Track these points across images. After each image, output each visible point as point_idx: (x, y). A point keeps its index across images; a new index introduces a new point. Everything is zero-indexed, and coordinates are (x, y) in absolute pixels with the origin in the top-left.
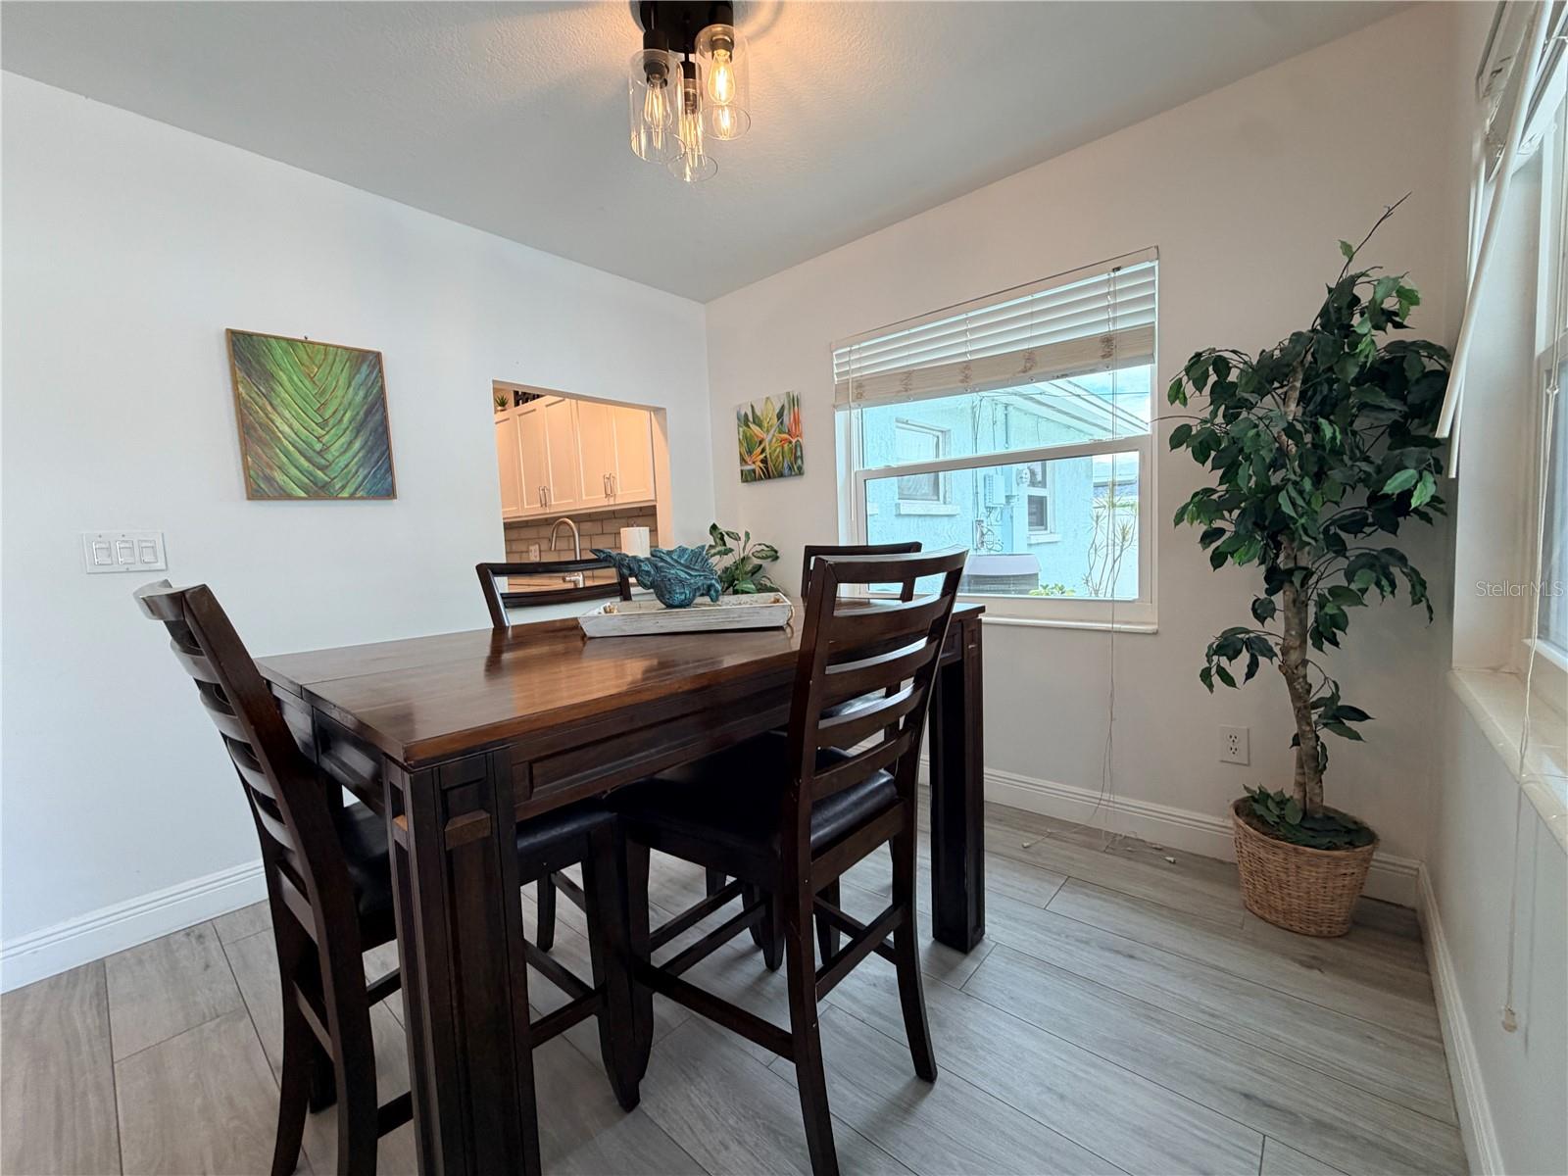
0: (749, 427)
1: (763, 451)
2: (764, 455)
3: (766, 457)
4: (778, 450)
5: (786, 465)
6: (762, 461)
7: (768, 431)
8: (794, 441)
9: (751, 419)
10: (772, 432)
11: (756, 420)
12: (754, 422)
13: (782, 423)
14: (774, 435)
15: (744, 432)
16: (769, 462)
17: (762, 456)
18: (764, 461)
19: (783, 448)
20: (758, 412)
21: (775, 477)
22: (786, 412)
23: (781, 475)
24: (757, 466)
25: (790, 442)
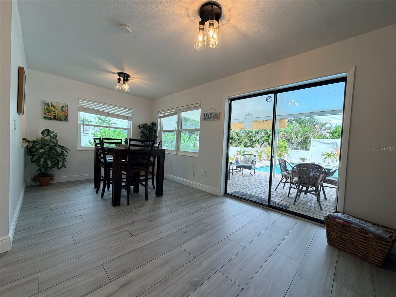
0: (49, 106)
1: (54, 114)
2: (55, 114)
3: (55, 115)
4: (60, 115)
5: (63, 118)
6: (54, 116)
7: (57, 110)
8: (66, 114)
9: (50, 105)
10: (59, 110)
11: (52, 106)
12: (51, 106)
13: (63, 109)
14: (59, 111)
15: (46, 107)
16: (57, 116)
17: (54, 115)
18: (55, 116)
19: (62, 115)
20: (53, 104)
21: (58, 120)
22: (64, 107)
23: (61, 120)
24: (52, 117)
25: (65, 114)
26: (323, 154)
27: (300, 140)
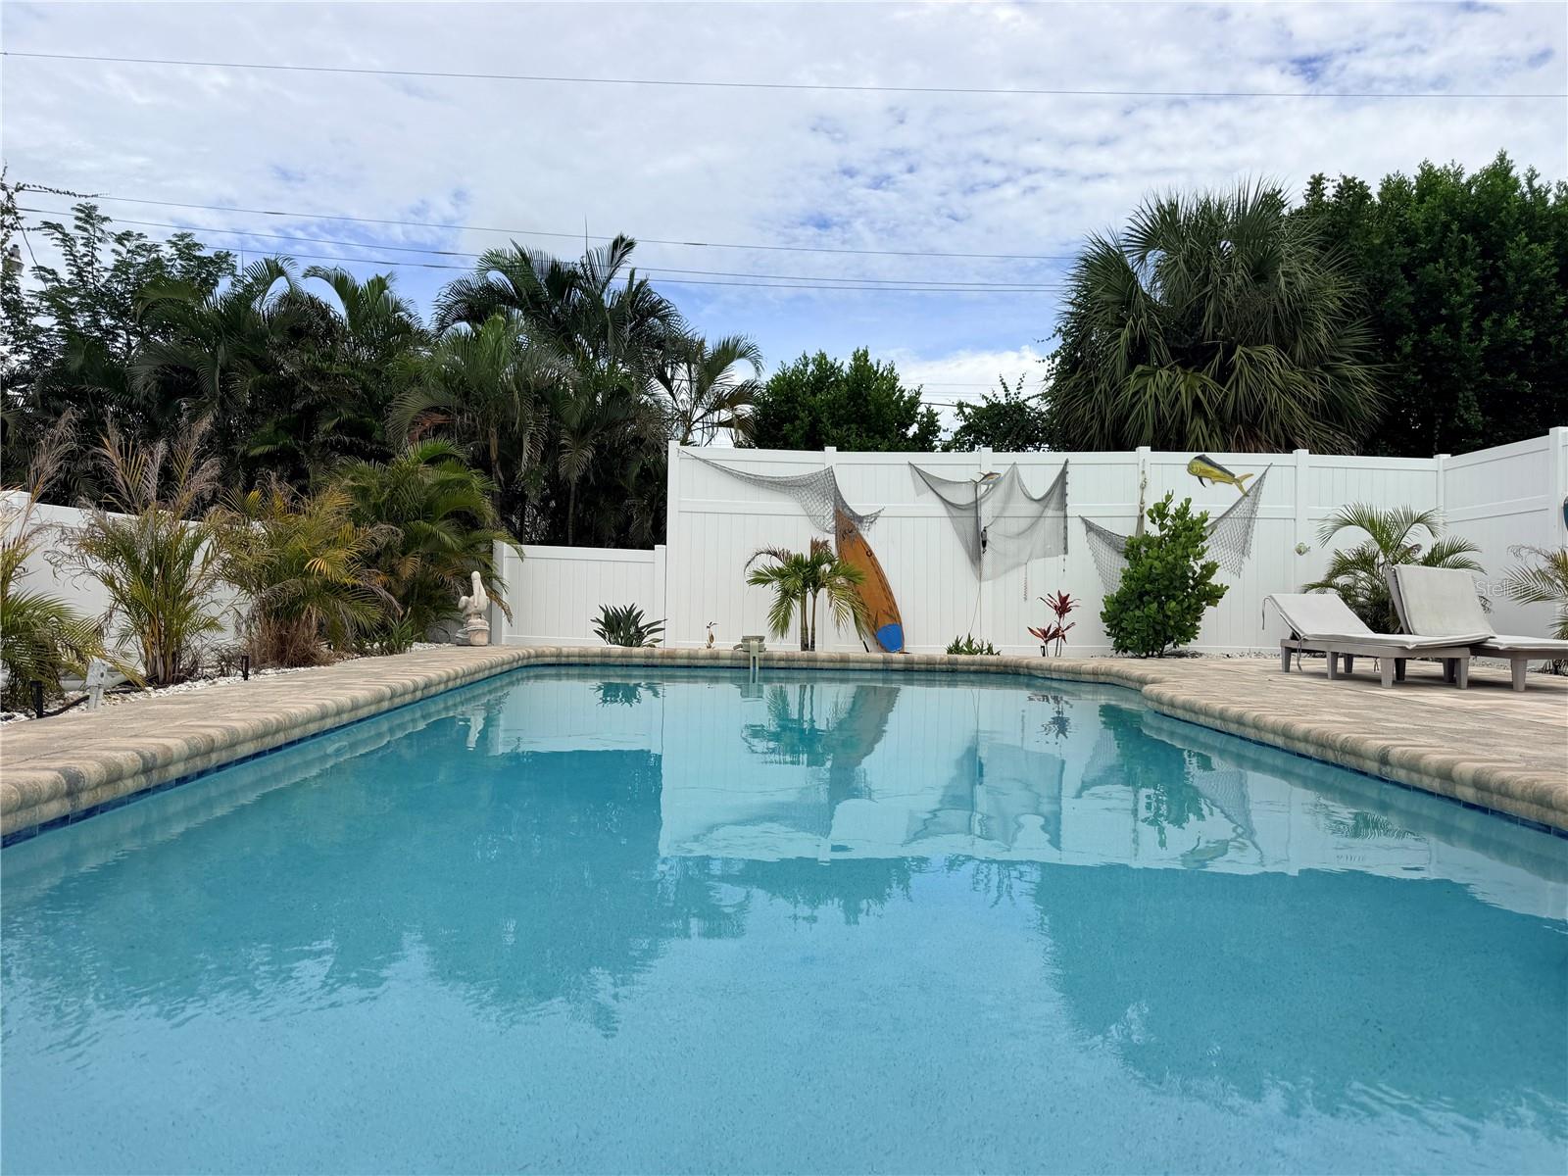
26: (754, 566)
27: (576, 462)
